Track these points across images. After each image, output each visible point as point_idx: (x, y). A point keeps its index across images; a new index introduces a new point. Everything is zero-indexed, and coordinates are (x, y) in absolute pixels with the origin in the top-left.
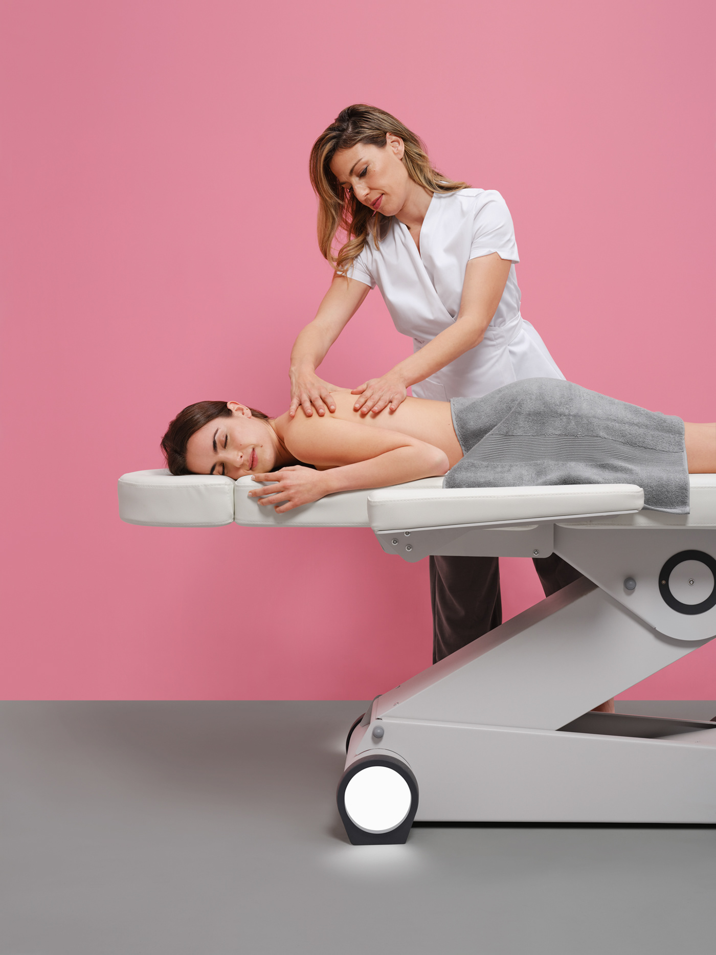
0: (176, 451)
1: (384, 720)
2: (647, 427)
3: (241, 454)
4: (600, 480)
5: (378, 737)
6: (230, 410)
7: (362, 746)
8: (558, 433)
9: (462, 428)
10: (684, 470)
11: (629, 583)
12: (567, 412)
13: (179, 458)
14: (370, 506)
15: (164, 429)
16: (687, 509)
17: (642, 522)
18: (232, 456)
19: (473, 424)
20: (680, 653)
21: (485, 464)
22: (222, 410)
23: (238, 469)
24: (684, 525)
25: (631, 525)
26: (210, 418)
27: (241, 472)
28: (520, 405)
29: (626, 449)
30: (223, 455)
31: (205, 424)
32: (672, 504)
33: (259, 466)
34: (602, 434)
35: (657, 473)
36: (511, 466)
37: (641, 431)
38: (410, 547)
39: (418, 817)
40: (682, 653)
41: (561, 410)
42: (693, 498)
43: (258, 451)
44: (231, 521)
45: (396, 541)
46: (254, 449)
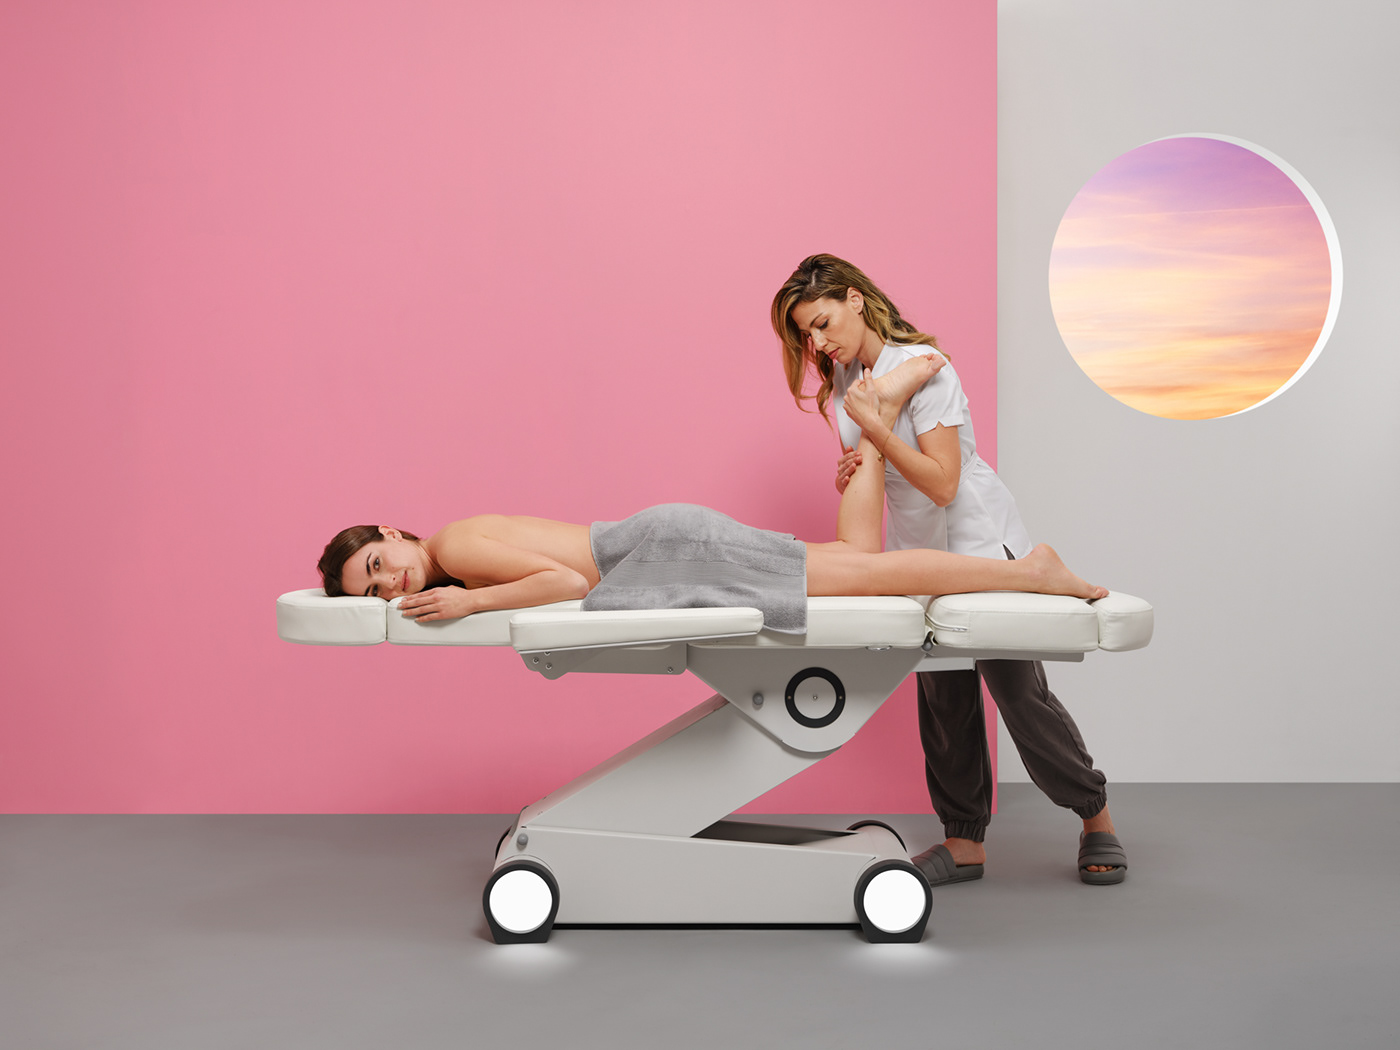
0: (332, 575)
1: (528, 828)
2: (770, 552)
3: (393, 576)
4: (726, 603)
5: (522, 844)
6: (381, 535)
7: (509, 853)
8: (688, 558)
9: (599, 553)
10: (803, 594)
11: (758, 698)
12: (696, 538)
13: (335, 582)
14: (512, 628)
15: (320, 553)
16: (804, 631)
17: (764, 642)
18: (384, 578)
19: (610, 549)
20: (808, 763)
21: (621, 588)
22: (374, 534)
23: (391, 591)
24: (803, 645)
25: (754, 645)
26: (364, 543)
27: (395, 593)
28: (653, 532)
29: (751, 573)
30: (376, 578)
31: (358, 549)
32: (791, 626)
33: (411, 588)
34: (729, 559)
35: (778, 596)
36: (644, 590)
37: (766, 556)
38: (550, 665)
39: (559, 919)
40: (809, 763)
41: (690, 537)
42: (810, 620)
43: (410, 573)
44: (384, 640)
45: (537, 660)
46: (406, 572)
